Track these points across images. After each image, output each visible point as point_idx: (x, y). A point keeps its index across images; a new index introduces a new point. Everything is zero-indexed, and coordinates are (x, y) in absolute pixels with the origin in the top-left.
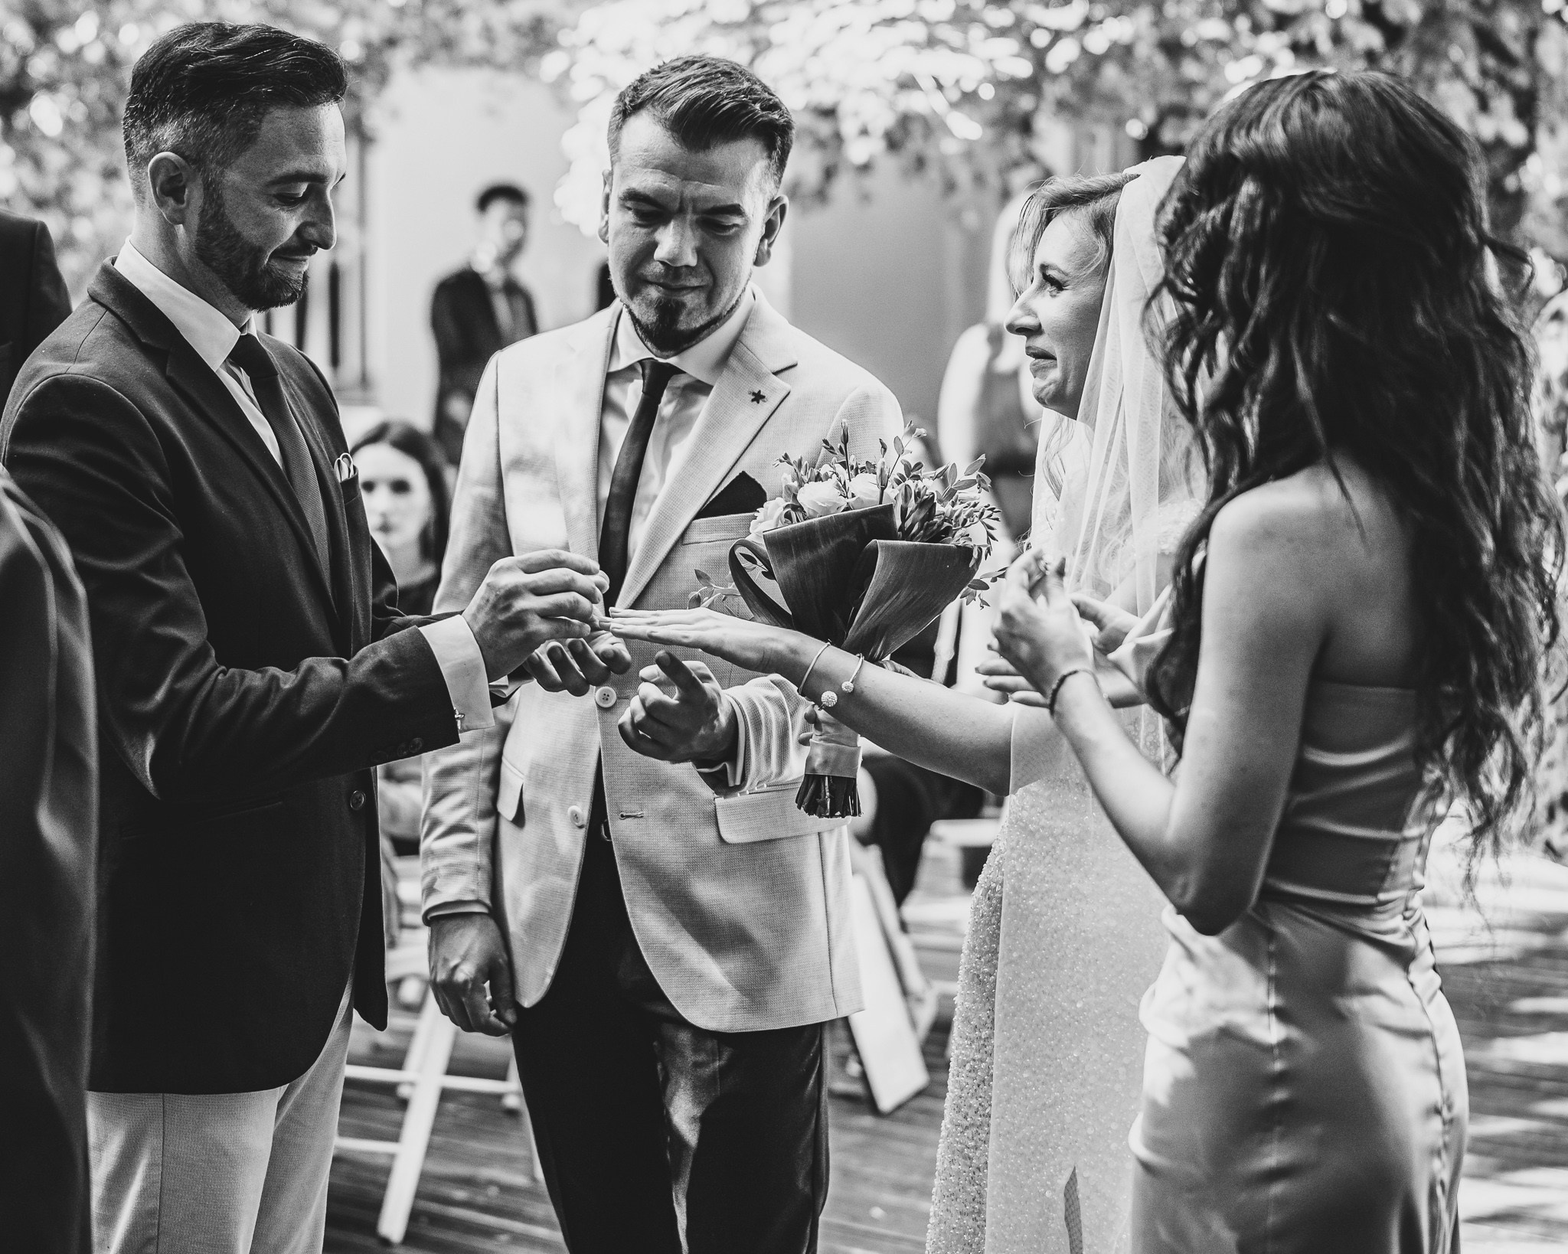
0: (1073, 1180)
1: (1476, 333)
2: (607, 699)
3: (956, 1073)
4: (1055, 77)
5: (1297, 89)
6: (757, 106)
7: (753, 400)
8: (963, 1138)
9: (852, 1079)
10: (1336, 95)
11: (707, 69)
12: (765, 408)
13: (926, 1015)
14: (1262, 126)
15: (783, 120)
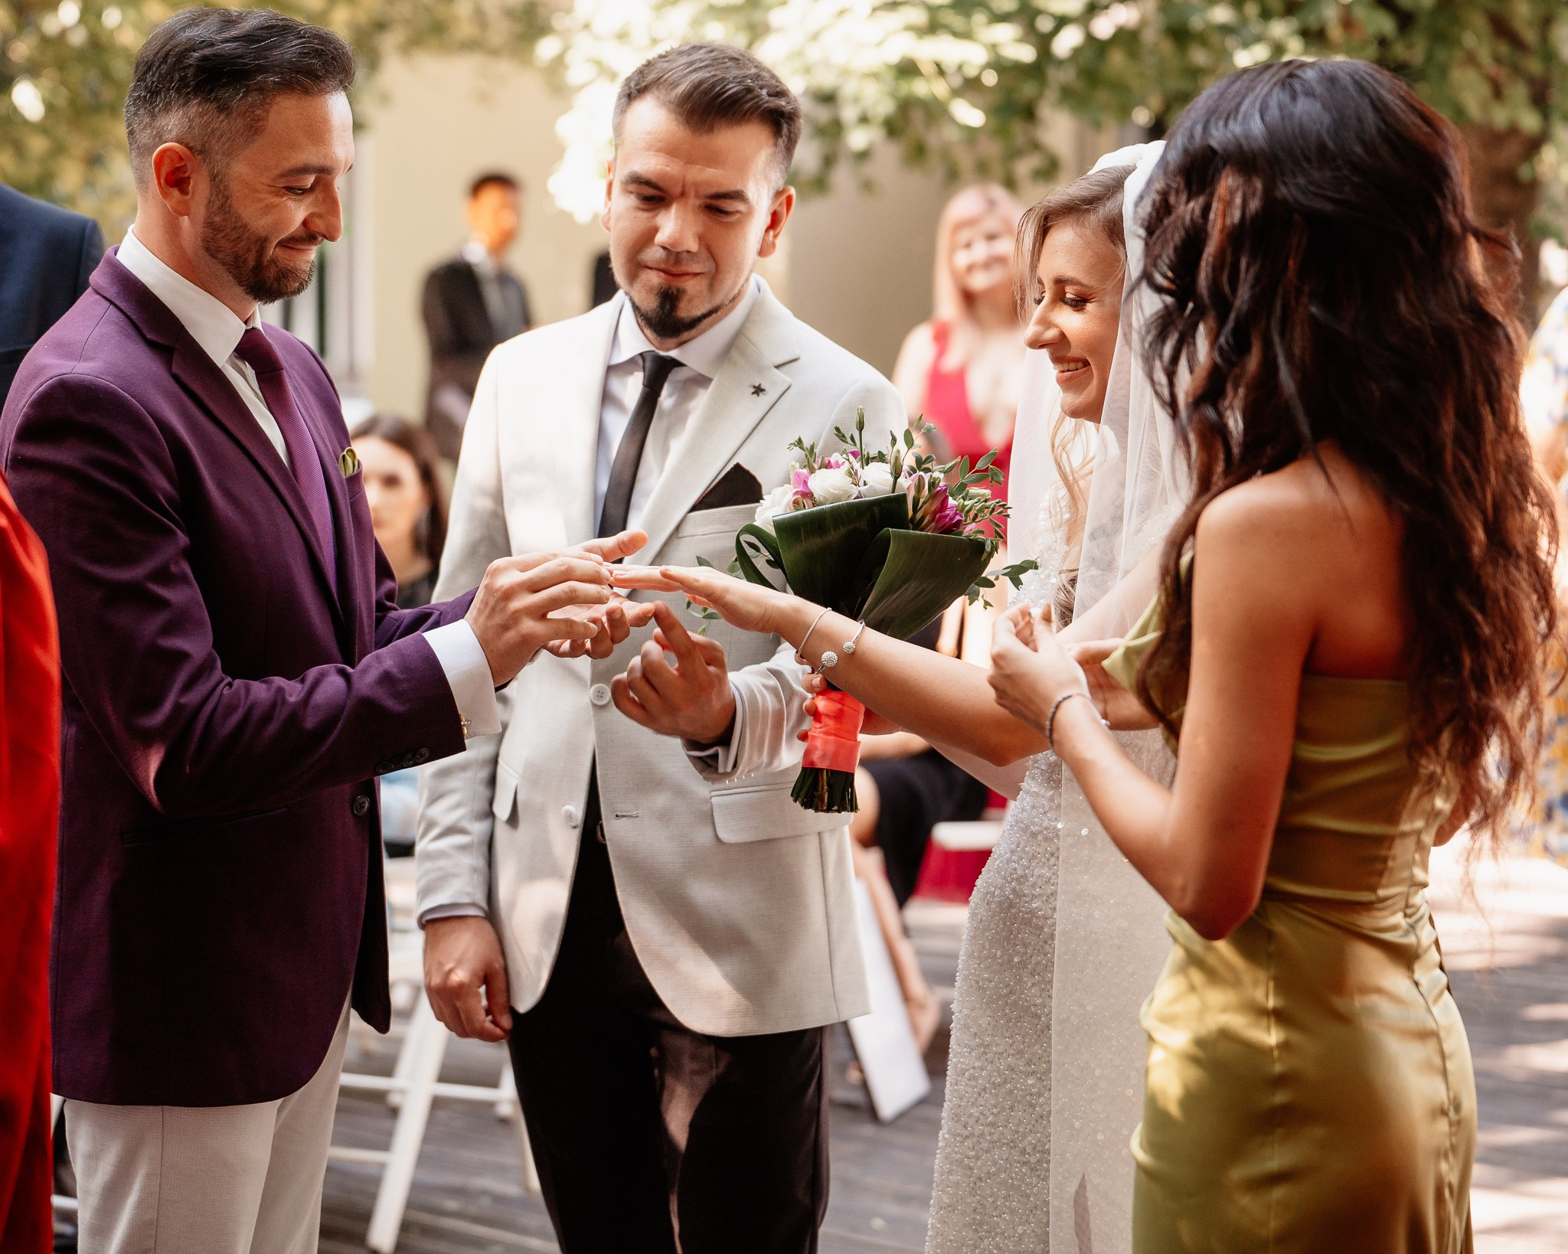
0: (1082, 1186)
1: (1460, 322)
2: (602, 697)
3: (954, 1081)
4: (1060, 63)
5: (1275, 79)
6: (764, 92)
7: (753, 393)
8: (963, 1147)
9: (852, 1087)
10: (1314, 84)
11: (713, 54)
12: (765, 401)
13: (928, 1021)
14: (1240, 117)
15: (790, 107)
